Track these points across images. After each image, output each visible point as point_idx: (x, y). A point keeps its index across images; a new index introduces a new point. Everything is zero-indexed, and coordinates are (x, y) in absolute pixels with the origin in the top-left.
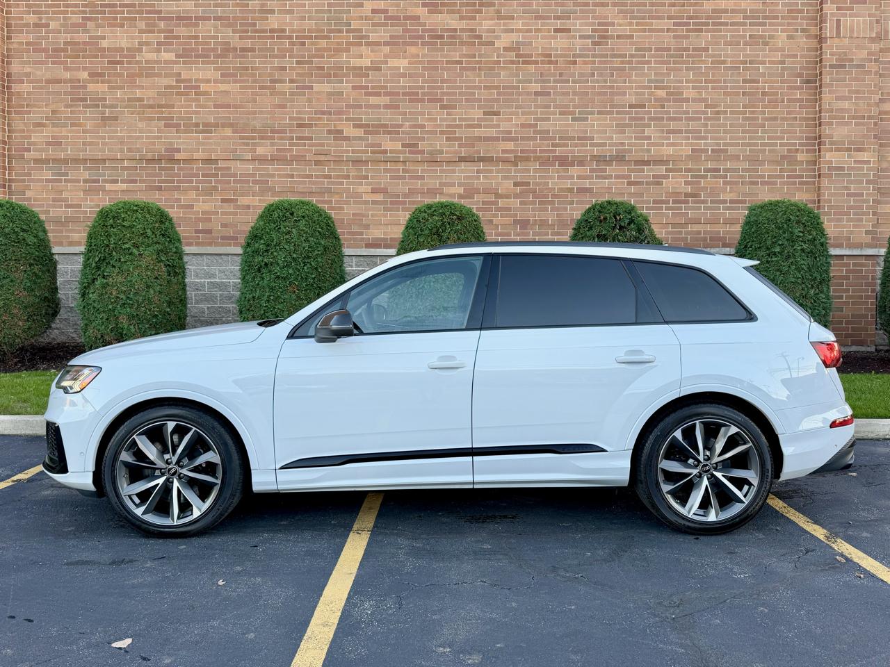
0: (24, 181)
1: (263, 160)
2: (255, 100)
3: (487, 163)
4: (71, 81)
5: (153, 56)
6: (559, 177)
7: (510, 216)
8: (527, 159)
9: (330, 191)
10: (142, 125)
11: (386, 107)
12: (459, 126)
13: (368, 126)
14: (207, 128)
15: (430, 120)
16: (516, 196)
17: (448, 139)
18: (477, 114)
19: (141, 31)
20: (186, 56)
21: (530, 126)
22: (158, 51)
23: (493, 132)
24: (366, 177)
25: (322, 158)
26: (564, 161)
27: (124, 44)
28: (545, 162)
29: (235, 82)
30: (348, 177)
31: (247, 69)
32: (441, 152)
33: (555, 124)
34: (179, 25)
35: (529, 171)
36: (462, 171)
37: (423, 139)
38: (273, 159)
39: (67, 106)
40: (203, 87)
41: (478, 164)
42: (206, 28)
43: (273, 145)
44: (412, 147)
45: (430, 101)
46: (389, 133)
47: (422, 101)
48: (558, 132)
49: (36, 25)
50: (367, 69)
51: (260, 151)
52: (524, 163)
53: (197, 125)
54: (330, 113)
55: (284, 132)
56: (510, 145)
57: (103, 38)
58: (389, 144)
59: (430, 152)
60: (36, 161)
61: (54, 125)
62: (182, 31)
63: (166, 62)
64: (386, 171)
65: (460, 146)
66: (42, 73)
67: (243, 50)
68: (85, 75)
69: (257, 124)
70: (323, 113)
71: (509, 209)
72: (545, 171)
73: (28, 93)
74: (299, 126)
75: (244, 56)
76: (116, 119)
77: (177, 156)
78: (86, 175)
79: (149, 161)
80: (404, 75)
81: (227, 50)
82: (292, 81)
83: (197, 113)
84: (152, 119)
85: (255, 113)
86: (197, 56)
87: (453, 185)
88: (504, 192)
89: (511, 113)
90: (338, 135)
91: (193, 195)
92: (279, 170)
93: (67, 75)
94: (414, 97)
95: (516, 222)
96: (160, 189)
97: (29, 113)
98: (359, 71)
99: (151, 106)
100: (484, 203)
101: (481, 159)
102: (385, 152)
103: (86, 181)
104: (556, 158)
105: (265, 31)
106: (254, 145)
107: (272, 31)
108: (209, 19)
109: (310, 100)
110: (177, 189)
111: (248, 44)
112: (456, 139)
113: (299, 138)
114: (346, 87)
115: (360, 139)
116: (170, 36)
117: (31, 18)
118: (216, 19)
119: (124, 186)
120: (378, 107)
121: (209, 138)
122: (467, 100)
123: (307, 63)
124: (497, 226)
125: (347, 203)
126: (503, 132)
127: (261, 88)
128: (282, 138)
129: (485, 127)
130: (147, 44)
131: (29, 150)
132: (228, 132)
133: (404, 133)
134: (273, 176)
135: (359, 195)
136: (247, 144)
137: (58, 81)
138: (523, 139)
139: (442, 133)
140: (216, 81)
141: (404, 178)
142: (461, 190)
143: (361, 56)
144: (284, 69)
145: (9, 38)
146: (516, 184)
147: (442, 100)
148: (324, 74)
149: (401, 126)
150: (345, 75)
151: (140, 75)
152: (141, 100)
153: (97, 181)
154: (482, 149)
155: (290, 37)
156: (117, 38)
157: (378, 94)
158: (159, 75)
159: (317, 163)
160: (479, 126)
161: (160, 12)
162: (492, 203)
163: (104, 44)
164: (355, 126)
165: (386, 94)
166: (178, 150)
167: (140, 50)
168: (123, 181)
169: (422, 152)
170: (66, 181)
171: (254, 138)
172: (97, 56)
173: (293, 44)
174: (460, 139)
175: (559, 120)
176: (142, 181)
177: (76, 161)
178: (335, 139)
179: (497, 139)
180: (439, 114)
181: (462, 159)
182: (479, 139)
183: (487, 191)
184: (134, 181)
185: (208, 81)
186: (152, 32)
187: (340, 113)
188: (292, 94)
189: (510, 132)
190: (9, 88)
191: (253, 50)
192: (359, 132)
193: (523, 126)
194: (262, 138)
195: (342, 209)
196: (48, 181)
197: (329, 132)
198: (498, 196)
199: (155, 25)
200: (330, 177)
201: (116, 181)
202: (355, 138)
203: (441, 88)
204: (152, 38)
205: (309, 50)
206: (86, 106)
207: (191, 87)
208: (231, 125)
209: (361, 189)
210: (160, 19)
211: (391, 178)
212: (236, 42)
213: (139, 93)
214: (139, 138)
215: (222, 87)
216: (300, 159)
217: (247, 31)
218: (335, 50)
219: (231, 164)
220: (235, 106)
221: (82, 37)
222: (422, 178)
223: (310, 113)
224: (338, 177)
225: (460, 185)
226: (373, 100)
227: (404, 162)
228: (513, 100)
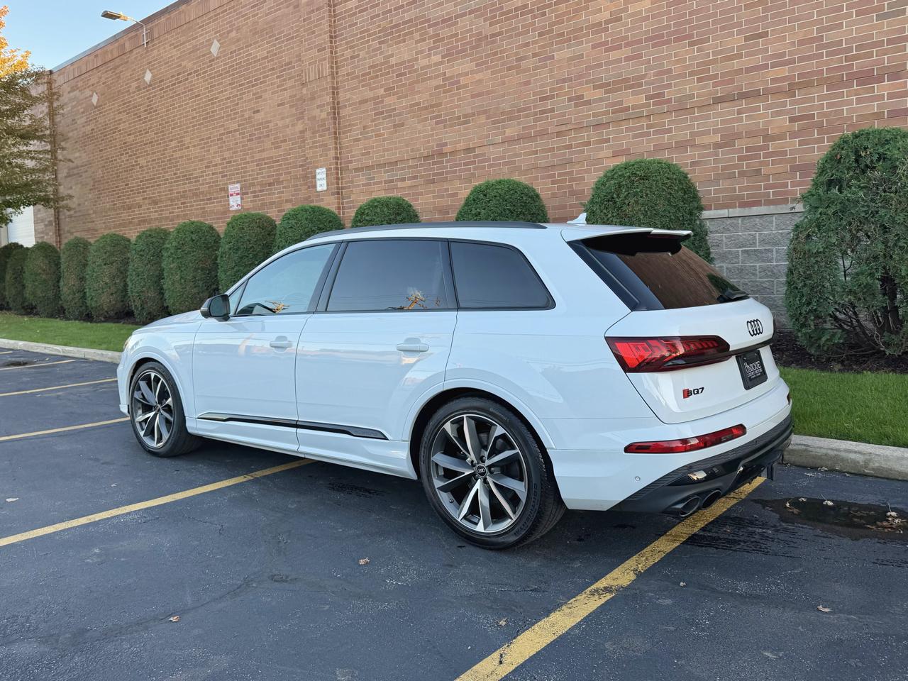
0: (349, 187)
1: (511, 141)
2: (504, 83)
3: (751, 99)
4: (374, 98)
5: (425, 62)
6: (859, 101)
7: (786, 161)
8: (809, 85)
9: (570, 162)
10: (419, 127)
11: (627, 59)
12: (714, 62)
13: (608, 84)
14: (465, 120)
15: (677, 62)
16: (793, 135)
17: (699, 80)
18: (736, 41)
19: (417, 42)
20: (450, 55)
21: (812, 40)
22: (429, 56)
23: (759, 59)
24: (607, 140)
25: (563, 128)
26: (866, 78)
27: (406, 57)
28: (835, 83)
29: (487, 69)
30: (589, 144)
31: (496, 54)
32: (692, 96)
33: (851, 29)
34: (443, 28)
35: (812, 99)
36: (719, 115)
37: (669, 86)
38: (521, 138)
39: (373, 120)
40: (463, 81)
41: (740, 102)
42: (464, 23)
43: (519, 124)
44: (657, 97)
45: (677, 40)
46: (632, 87)
47: (668, 42)
48: (854, 40)
49: (352, 57)
50: (607, 22)
51: (509, 132)
52: (803, 91)
53: (459, 118)
54: (570, 79)
55: (529, 108)
56: (785, 71)
57: (392, 56)
58: (631, 99)
59: (679, 100)
60: (357, 170)
61: (366, 138)
62: (445, 32)
63: (436, 64)
64: (628, 130)
65: (715, 85)
66: (356, 98)
67: (493, 36)
68: (382, 91)
69: (505, 107)
70: (564, 81)
71: (785, 153)
72: (836, 95)
73: (350, 115)
74: (542, 99)
75: (493, 42)
76: (402, 125)
77: (445, 150)
78: (386, 177)
79: (426, 158)
80: (647, 18)
81: (481, 38)
82: (535, 55)
83: (458, 106)
84: (426, 119)
85: (503, 96)
86: (458, 53)
87: (708, 133)
88: (776, 131)
89: (784, 30)
90: (578, 100)
91: (457, 184)
92: (524, 148)
93: (371, 94)
94: (657, 39)
95: (794, 169)
96: (433, 182)
97: (350, 131)
98: (599, 27)
99: (426, 108)
100: (748, 149)
101: (743, 96)
102: (627, 109)
103: (386, 182)
104: (852, 77)
105: (510, 11)
106: (504, 127)
107: (516, 9)
108: (465, 14)
109: (551, 70)
110: (445, 180)
111: (497, 29)
112: (710, 78)
113: (542, 112)
114: (585, 47)
115: (601, 100)
116: (438, 39)
117: (348, 53)
118: (471, 12)
119: (408, 183)
120: (619, 61)
121: (466, 129)
122: (723, 28)
123: (547, 32)
124: (767, 177)
125: (588, 171)
126: (772, 57)
127: (509, 69)
128: (527, 116)
129: (748, 55)
130: (422, 52)
131: (351, 162)
132: (483, 120)
133: (647, 84)
134: (519, 155)
135: (600, 161)
136: (498, 128)
137: (366, 101)
138: (801, 59)
139: (692, 74)
140: (472, 72)
141: (648, 134)
142: (718, 138)
143: (600, 10)
144: (527, 45)
145: (337, 73)
146: (792, 120)
147: (691, 36)
148: (564, 39)
149: (644, 76)
150: (584, 36)
151: (417, 82)
152: (419, 104)
153: (392, 181)
154: (744, 83)
155: (532, 11)
156: (401, 53)
157: (619, 47)
158: (430, 78)
159: (559, 134)
160: (740, 56)
161: (429, 20)
162: (760, 148)
163: (393, 61)
164: (595, 88)
165: (627, 45)
166: (446, 144)
167: (417, 59)
168: (410, 179)
169: (669, 101)
170: (374, 183)
171: (503, 121)
172: (388, 73)
173: (535, 17)
174: (716, 76)
175: (855, 23)
176: (422, 177)
177: (379, 166)
178: (576, 105)
179: (766, 66)
180: (689, 54)
181: (718, 101)
182: (739, 71)
183: (751, 134)
184: (416, 177)
185: (466, 74)
186: (424, 40)
187: (580, 77)
188: (536, 68)
189: (783, 54)
190: (339, 113)
191: (500, 33)
192: (600, 93)
193: (801, 43)
194: (510, 119)
195: (583, 179)
196: (364, 185)
197: (570, 100)
198: (767, 138)
199: (426, 33)
200: (570, 147)
201: (403, 180)
202: (596, 101)
203: (690, 21)
204: (423, 46)
205: (550, 18)
206: (384, 118)
207: (452, 84)
208: (485, 112)
209: (602, 154)
210: (430, 26)
211: (635, 136)
212: (487, 30)
213: (417, 98)
214: (419, 137)
215: (477, 77)
216: (542, 134)
217: (495, 16)
218: (575, 11)
219: (484, 150)
220: (488, 93)
221: (379, 59)
222: (670, 131)
223: (552, 83)
224: (578, 145)
225: (716, 132)
226: (613, 55)
227: (648, 116)
228: (784, 13)
